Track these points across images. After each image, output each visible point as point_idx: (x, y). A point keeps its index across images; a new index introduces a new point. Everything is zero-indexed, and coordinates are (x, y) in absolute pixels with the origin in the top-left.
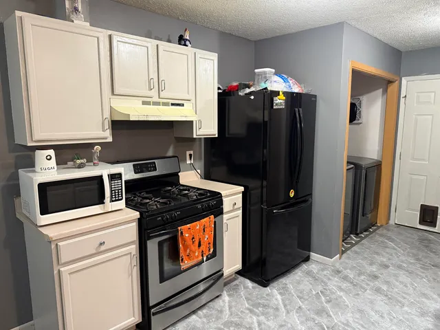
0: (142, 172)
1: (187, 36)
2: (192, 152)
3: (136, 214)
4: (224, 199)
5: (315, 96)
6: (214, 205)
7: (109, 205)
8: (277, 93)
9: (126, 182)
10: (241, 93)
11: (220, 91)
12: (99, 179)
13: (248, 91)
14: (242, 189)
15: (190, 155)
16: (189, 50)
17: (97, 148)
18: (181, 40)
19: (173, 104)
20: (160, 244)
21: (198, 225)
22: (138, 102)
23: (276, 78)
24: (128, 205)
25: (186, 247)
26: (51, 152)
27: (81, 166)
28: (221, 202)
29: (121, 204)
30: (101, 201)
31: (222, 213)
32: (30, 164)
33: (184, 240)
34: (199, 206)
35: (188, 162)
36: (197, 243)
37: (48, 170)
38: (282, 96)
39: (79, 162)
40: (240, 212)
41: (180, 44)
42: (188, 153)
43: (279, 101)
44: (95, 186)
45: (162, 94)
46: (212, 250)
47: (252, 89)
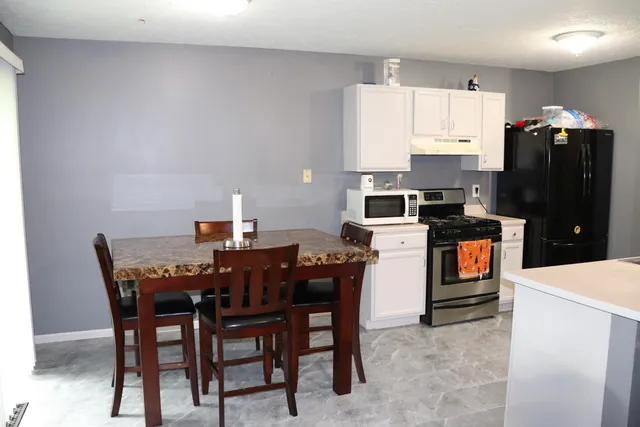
0: (430, 199)
1: (476, 81)
2: (478, 186)
3: (427, 227)
4: (504, 229)
5: (611, 132)
6: (492, 231)
7: (407, 218)
8: (559, 130)
9: (420, 206)
10: (527, 130)
11: (509, 127)
12: (402, 198)
13: (533, 127)
14: (524, 221)
15: (477, 189)
16: (477, 94)
17: (400, 176)
18: (471, 86)
19: (460, 141)
20: (444, 253)
21: (476, 244)
22: (432, 139)
23: (565, 114)
24: (420, 221)
25: (464, 260)
26: (371, 176)
27: (389, 189)
28: (500, 230)
29: (415, 219)
30: (402, 214)
31: (499, 239)
32: (357, 186)
33: (463, 252)
34: (478, 229)
35: (474, 195)
36: (474, 259)
37: (368, 188)
38: (563, 133)
39: (387, 185)
40: (521, 244)
41: (469, 89)
42: (474, 187)
43: (562, 137)
44: (398, 202)
45: (451, 133)
46: (488, 271)
47: (538, 126)
